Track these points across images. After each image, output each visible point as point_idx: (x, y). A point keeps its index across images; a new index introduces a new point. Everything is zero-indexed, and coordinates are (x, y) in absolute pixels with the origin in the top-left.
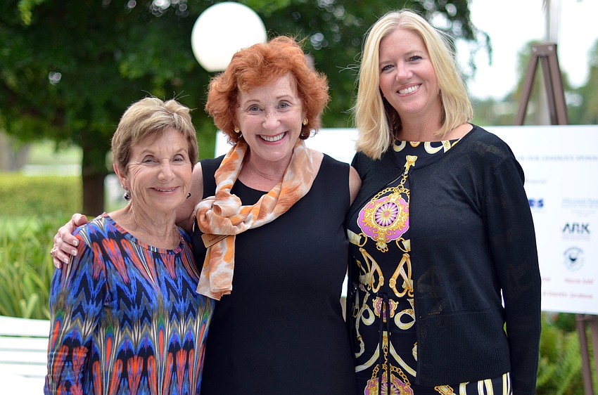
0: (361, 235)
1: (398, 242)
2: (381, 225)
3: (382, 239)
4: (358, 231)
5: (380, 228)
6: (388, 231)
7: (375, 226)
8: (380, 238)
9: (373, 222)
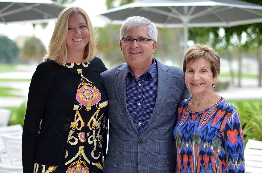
0: (80, 105)
1: (97, 105)
2: (88, 99)
3: (90, 105)
4: (78, 104)
5: (88, 101)
6: (92, 101)
7: (86, 100)
8: (88, 105)
9: (84, 99)
